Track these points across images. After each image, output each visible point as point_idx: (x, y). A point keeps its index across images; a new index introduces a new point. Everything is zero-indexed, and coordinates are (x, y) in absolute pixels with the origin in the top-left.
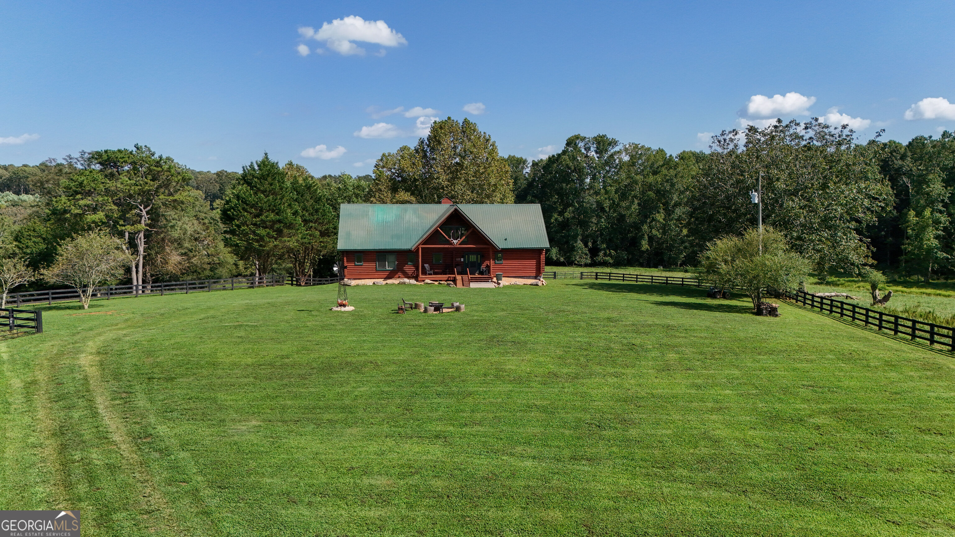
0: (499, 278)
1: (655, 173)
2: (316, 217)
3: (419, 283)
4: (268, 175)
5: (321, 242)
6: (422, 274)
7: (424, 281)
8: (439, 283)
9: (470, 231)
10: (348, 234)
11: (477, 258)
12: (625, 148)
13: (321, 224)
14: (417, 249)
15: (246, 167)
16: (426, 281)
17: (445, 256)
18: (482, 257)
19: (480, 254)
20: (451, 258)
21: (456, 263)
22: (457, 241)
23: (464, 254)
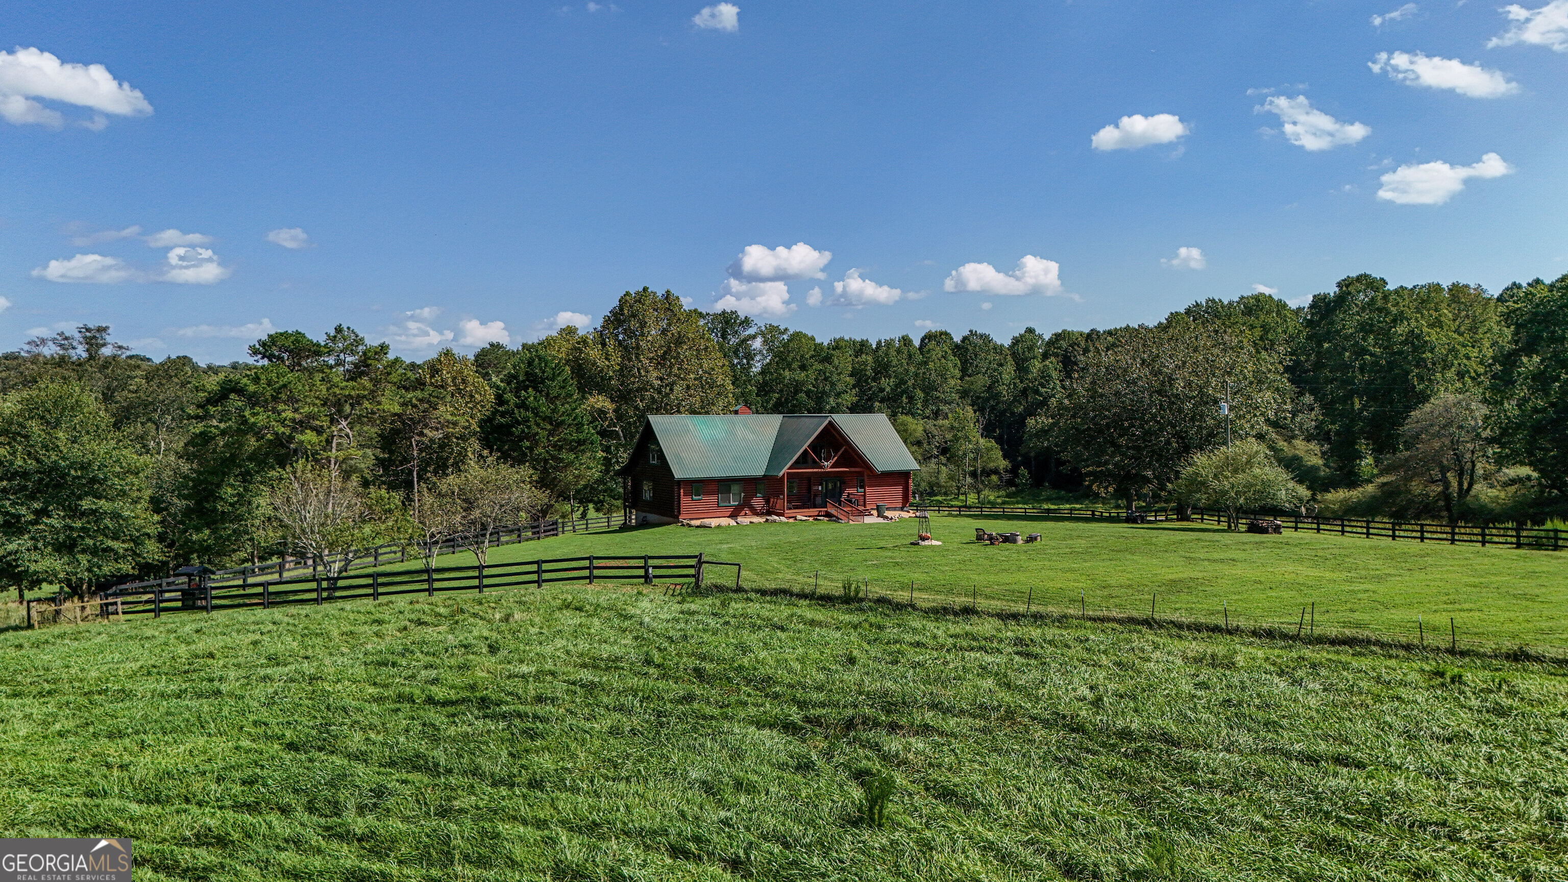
0: (881, 510)
3: (791, 521)
6: (790, 509)
7: (794, 517)
9: (845, 450)
10: (678, 458)
16: (799, 517)
17: (800, 484)
18: (843, 484)
19: (840, 481)
20: (806, 486)
21: (814, 492)
22: (828, 463)
23: (822, 481)
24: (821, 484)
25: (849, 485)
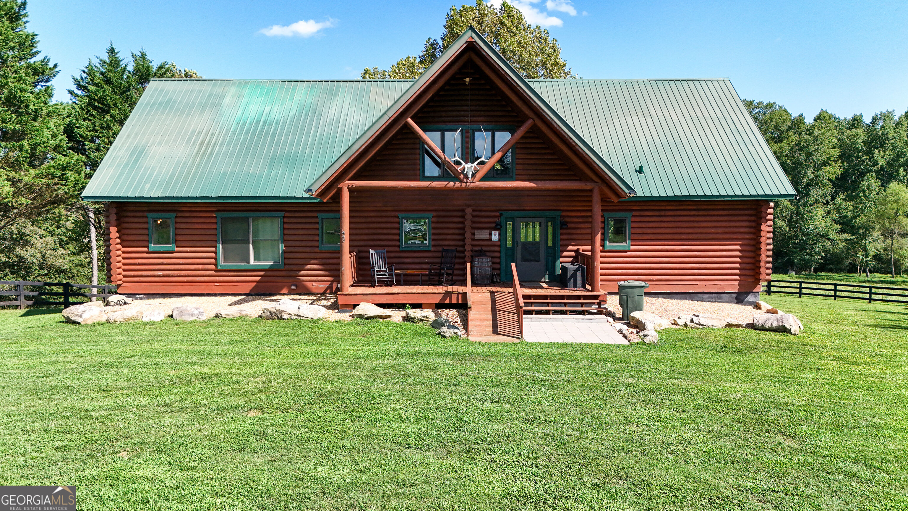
0: (629, 299)
8: (407, 317)
9: (521, 131)
11: (544, 234)
14: (335, 191)
16: (367, 307)
17: (439, 225)
18: (561, 228)
19: (553, 219)
20: (457, 231)
21: (473, 245)
22: (475, 164)
23: (502, 219)
24: (497, 227)
25: (579, 231)
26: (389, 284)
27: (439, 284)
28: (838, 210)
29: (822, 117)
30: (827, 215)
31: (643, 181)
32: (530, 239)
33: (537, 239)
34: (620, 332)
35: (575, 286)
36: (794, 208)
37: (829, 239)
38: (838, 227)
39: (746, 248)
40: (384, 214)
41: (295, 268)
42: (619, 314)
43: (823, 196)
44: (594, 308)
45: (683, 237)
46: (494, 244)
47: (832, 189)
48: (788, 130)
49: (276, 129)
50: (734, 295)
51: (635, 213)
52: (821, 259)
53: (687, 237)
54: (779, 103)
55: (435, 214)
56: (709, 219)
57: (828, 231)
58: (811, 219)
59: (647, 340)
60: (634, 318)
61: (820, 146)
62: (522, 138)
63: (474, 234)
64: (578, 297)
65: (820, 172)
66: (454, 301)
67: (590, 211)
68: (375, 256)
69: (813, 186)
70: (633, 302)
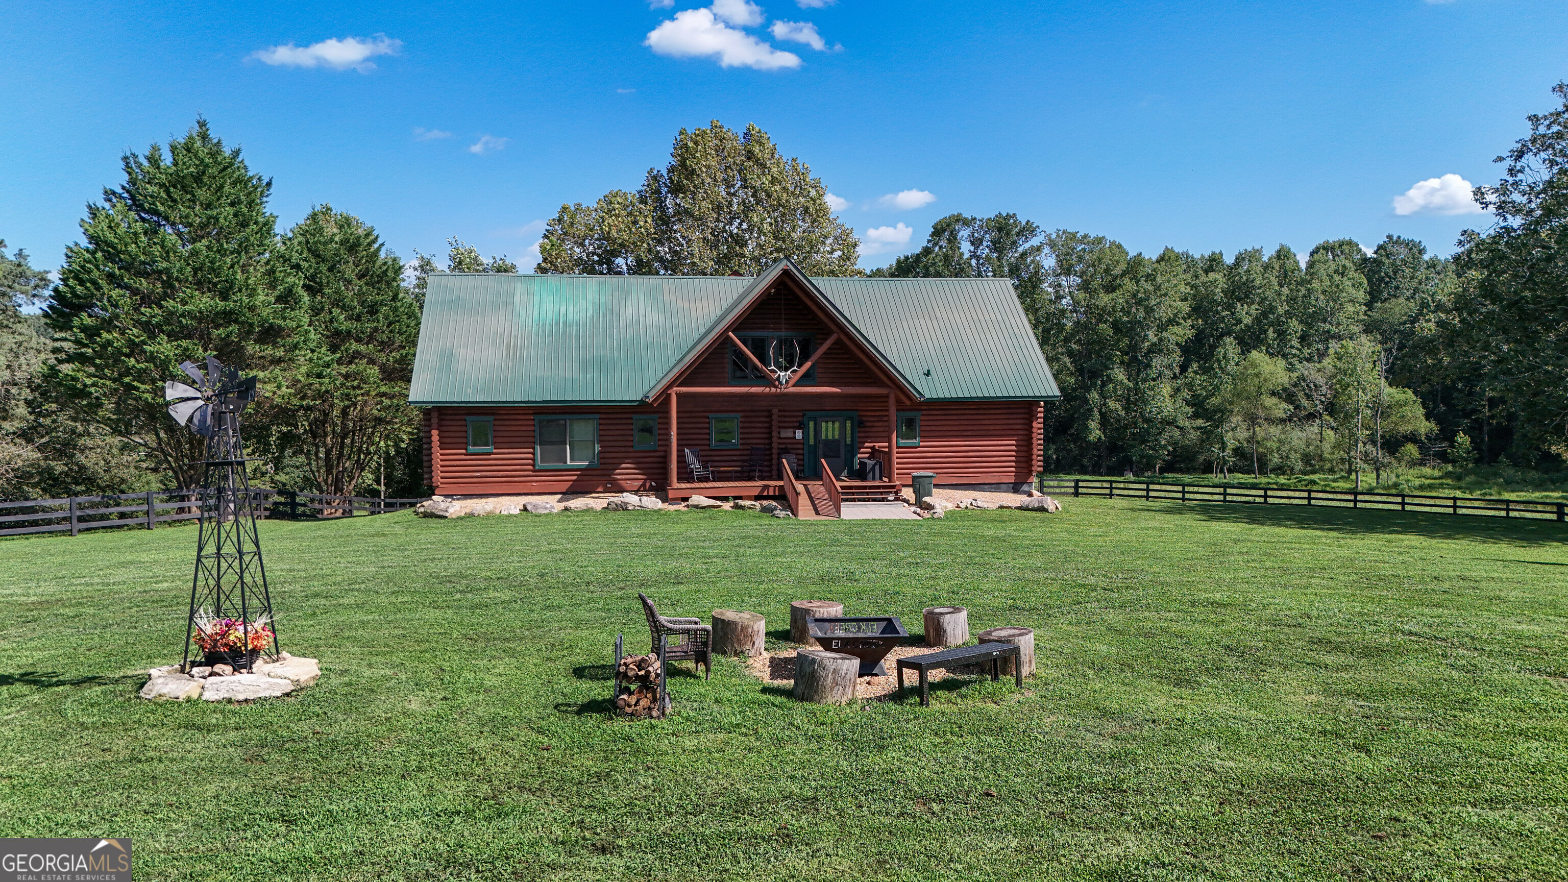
0: (920, 488)
1: (1110, 288)
2: (368, 326)
3: (673, 508)
4: (198, 179)
5: (384, 395)
6: (679, 480)
7: (685, 499)
8: (737, 507)
9: (829, 342)
10: (447, 358)
11: (843, 429)
12: (1050, 240)
13: (384, 346)
14: (664, 397)
15: (135, 156)
16: (698, 499)
17: (746, 425)
18: (859, 427)
19: (851, 419)
20: (764, 430)
21: (779, 444)
22: (789, 372)
23: (805, 419)
24: (801, 426)
25: (874, 429)
26: (706, 480)
27: (751, 479)
28: (1190, 386)
29: (1166, 258)
30: (1176, 393)
31: (931, 384)
32: (830, 437)
33: (837, 437)
34: (915, 512)
35: (874, 479)
36: (1131, 385)
37: (1178, 427)
38: (1190, 410)
39: (1020, 443)
40: (694, 414)
41: (611, 467)
42: (913, 501)
43: (1170, 367)
44: (891, 497)
45: (966, 433)
46: (798, 442)
47: (1181, 357)
48: (1122, 276)
49: (578, 331)
50: (1011, 486)
51: (925, 412)
52: (1167, 455)
53: (969, 433)
54: (1110, 237)
55: (742, 414)
56: (988, 417)
57: (1176, 416)
58: (1153, 399)
59: (935, 516)
60: (925, 502)
61: (1163, 299)
62: (829, 349)
63: (779, 433)
64: (878, 487)
65: (1165, 334)
66: (771, 493)
67: (887, 410)
68: (690, 455)
69: (1156, 353)
70: (924, 489)
